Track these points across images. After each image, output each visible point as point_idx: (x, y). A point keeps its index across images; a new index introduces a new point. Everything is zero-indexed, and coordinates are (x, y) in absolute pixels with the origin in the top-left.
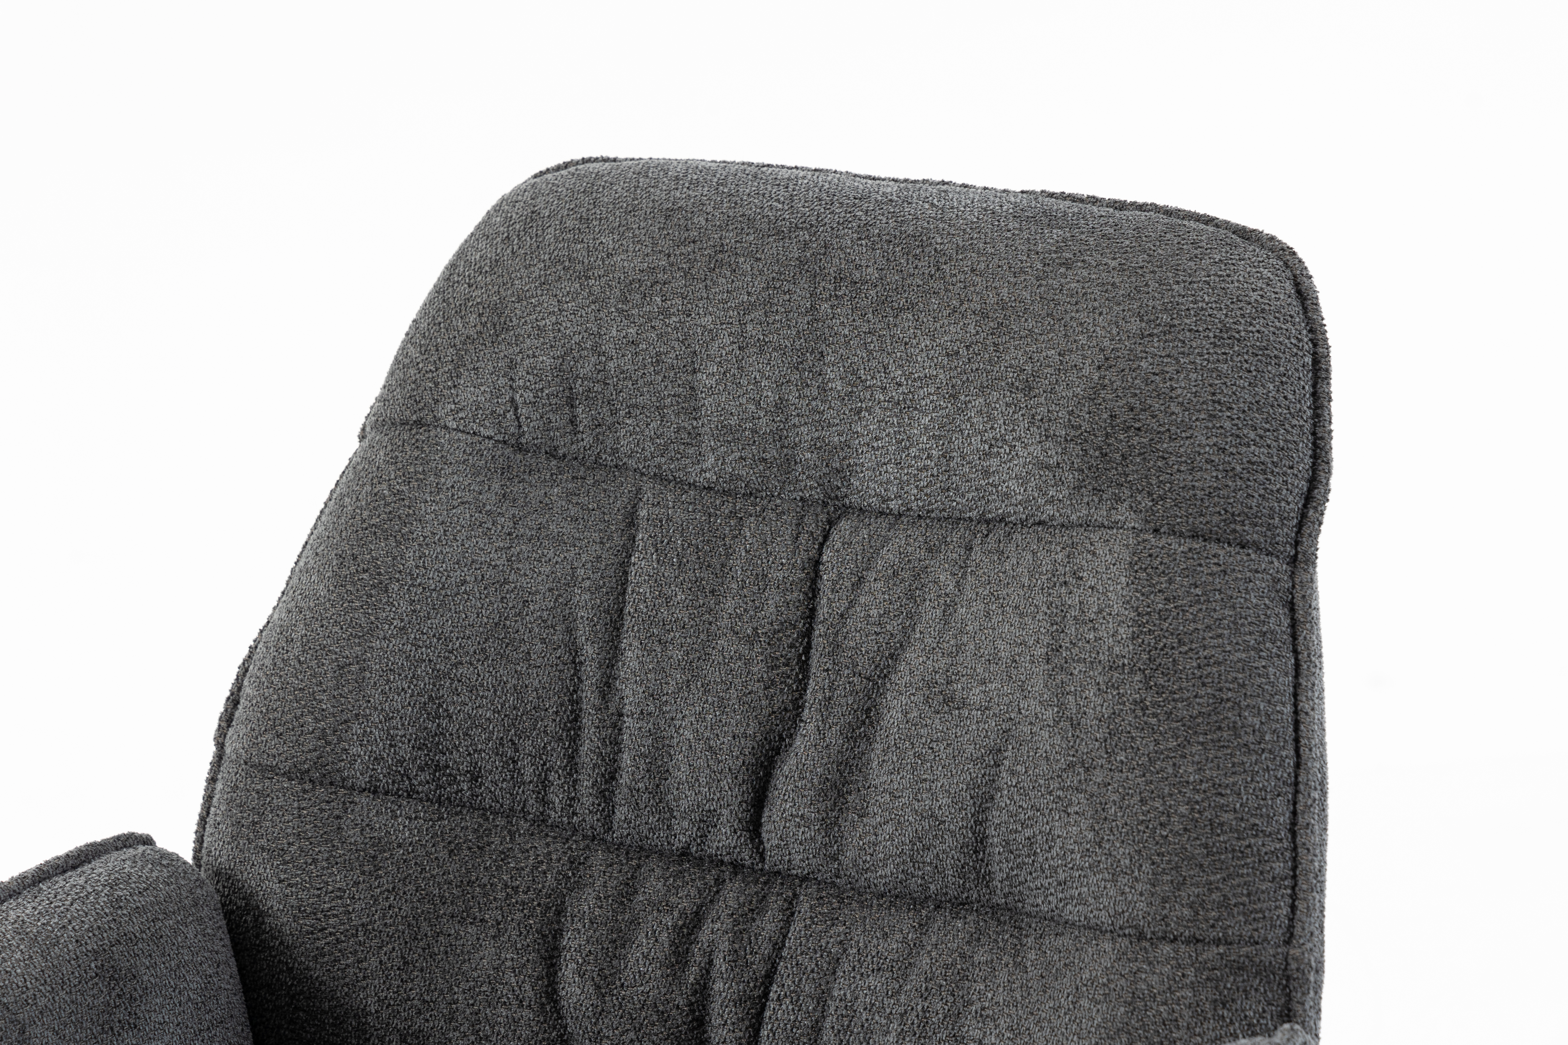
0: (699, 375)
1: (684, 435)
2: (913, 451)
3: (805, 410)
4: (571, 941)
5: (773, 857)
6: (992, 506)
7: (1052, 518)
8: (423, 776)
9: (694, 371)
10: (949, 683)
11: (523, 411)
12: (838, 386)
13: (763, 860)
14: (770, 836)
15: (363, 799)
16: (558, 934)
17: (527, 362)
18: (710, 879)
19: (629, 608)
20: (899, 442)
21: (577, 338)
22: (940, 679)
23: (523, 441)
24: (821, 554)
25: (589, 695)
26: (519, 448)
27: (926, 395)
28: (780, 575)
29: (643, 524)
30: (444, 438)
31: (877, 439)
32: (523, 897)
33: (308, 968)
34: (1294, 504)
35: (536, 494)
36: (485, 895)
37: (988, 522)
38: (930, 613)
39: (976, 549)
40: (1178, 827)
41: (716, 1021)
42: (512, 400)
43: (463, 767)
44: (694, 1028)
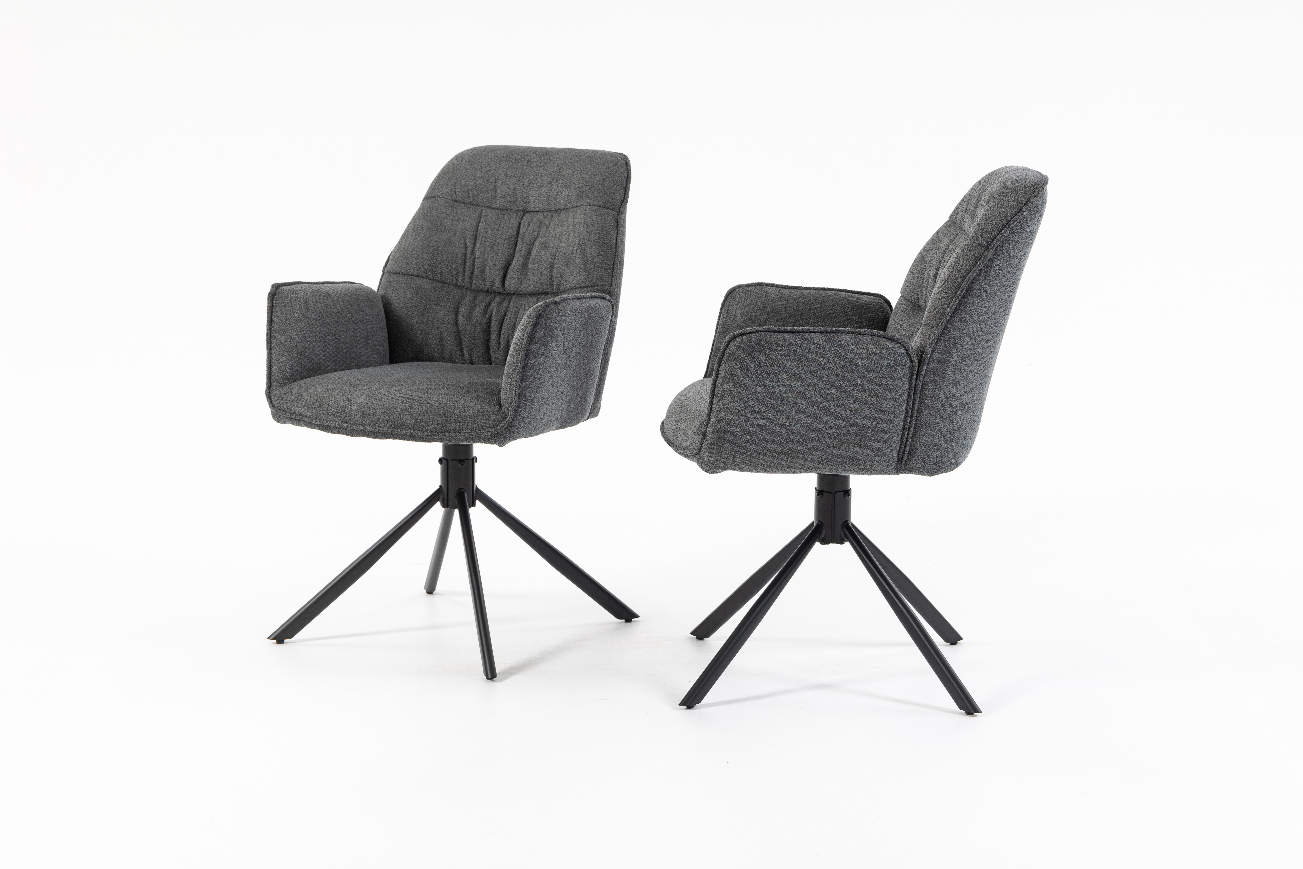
0: (497, 184)
1: (493, 197)
2: (542, 196)
3: (520, 190)
4: (461, 310)
5: (507, 289)
6: (557, 207)
7: (569, 207)
8: (430, 273)
9: (496, 183)
10: (546, 243)
11: (457, 193)
12: (527, 184)
13: (505, 291)
14: (507, 285)
15: (416, 278)
16: (458, 309)
17: (459, 183)
18: (493, 296)
19: (478, 235)
20: (539, 195)
21: (470, 177)
22: (544, 243)
23: (457, 200)
24: (521, 221)
25: (468, 254)
26: (456, 201)
27: (545, 184)
28: (512, 226)
29: (482, 217)
30: (439, 199)
31: (534, 194)
32: (450, 300)
33: (401, 315)
34: (620, 202)
35: (459, 211)
36: (442, 300)
37: (557, 210)
38: (543, 230)
39: (554, 216)
40: (589, 263)
41: (492, 326)
42: (455, 191)
43: (439, 271)
44: (487, 328)
